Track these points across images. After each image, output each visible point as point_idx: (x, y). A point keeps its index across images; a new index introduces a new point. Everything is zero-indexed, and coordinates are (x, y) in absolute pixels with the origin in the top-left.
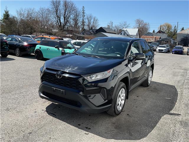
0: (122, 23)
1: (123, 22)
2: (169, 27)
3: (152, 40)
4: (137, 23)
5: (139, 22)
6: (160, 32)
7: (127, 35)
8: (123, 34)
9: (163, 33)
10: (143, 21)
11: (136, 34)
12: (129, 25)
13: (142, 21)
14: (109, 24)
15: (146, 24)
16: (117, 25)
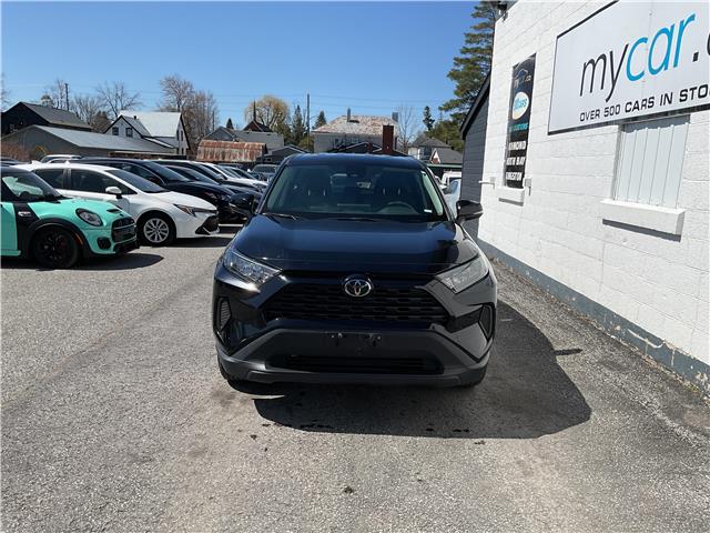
0: (108, 89)
1: (112, 86)
2: (279, 110)
3: (241, 154)
4: (169, 93)
5: (176, 88)
6: (254, 126)
7: (142, 137)
8: (122, 130)
9: (266, 129)
10: (191, 87)
11: (174, 135)
12: (136, 96)
13: (187, 85)
14: (53, 89)
15: (201, 98)
16: (84, 97)
